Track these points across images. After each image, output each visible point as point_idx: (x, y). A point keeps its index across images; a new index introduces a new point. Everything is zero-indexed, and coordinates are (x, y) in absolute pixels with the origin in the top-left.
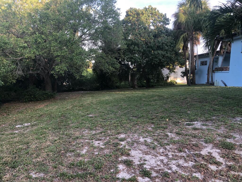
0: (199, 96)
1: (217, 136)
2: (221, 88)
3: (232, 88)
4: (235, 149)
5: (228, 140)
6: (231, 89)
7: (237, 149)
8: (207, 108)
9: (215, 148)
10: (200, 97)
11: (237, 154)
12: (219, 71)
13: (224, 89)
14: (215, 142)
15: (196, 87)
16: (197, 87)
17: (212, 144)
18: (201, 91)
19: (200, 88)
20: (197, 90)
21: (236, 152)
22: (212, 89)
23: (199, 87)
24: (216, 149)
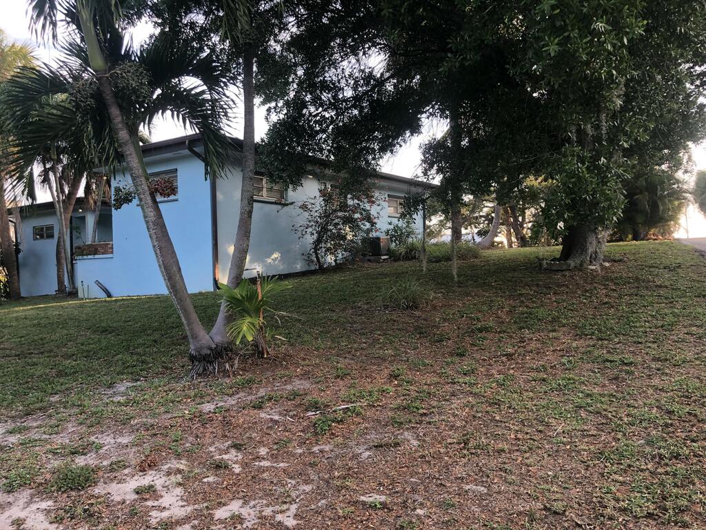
0: (21, 337)
1: (50, 456)
2: (92, 304)
3: (123, 299)
4: (94, 482)
5: (81, 461)
6: (119, 304)
7: (102, 480)
8: (39, 371)
9: (37, 500)
10: (23, 339)
11: (98, 498)
12: (87, 255)
13: (101, 307)
14: (40, 479)
15: (17, 309)
16: (21, 308)
17: (30, 489)
18: (32, 319)
19: (32, 309)
20: (17, 319)
21: (97, 490)
22: (67, 308)
23: (30, 305)
24: (42, 500)
